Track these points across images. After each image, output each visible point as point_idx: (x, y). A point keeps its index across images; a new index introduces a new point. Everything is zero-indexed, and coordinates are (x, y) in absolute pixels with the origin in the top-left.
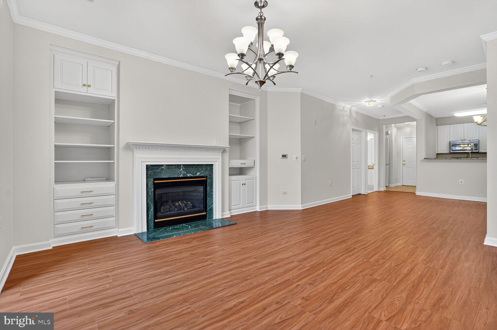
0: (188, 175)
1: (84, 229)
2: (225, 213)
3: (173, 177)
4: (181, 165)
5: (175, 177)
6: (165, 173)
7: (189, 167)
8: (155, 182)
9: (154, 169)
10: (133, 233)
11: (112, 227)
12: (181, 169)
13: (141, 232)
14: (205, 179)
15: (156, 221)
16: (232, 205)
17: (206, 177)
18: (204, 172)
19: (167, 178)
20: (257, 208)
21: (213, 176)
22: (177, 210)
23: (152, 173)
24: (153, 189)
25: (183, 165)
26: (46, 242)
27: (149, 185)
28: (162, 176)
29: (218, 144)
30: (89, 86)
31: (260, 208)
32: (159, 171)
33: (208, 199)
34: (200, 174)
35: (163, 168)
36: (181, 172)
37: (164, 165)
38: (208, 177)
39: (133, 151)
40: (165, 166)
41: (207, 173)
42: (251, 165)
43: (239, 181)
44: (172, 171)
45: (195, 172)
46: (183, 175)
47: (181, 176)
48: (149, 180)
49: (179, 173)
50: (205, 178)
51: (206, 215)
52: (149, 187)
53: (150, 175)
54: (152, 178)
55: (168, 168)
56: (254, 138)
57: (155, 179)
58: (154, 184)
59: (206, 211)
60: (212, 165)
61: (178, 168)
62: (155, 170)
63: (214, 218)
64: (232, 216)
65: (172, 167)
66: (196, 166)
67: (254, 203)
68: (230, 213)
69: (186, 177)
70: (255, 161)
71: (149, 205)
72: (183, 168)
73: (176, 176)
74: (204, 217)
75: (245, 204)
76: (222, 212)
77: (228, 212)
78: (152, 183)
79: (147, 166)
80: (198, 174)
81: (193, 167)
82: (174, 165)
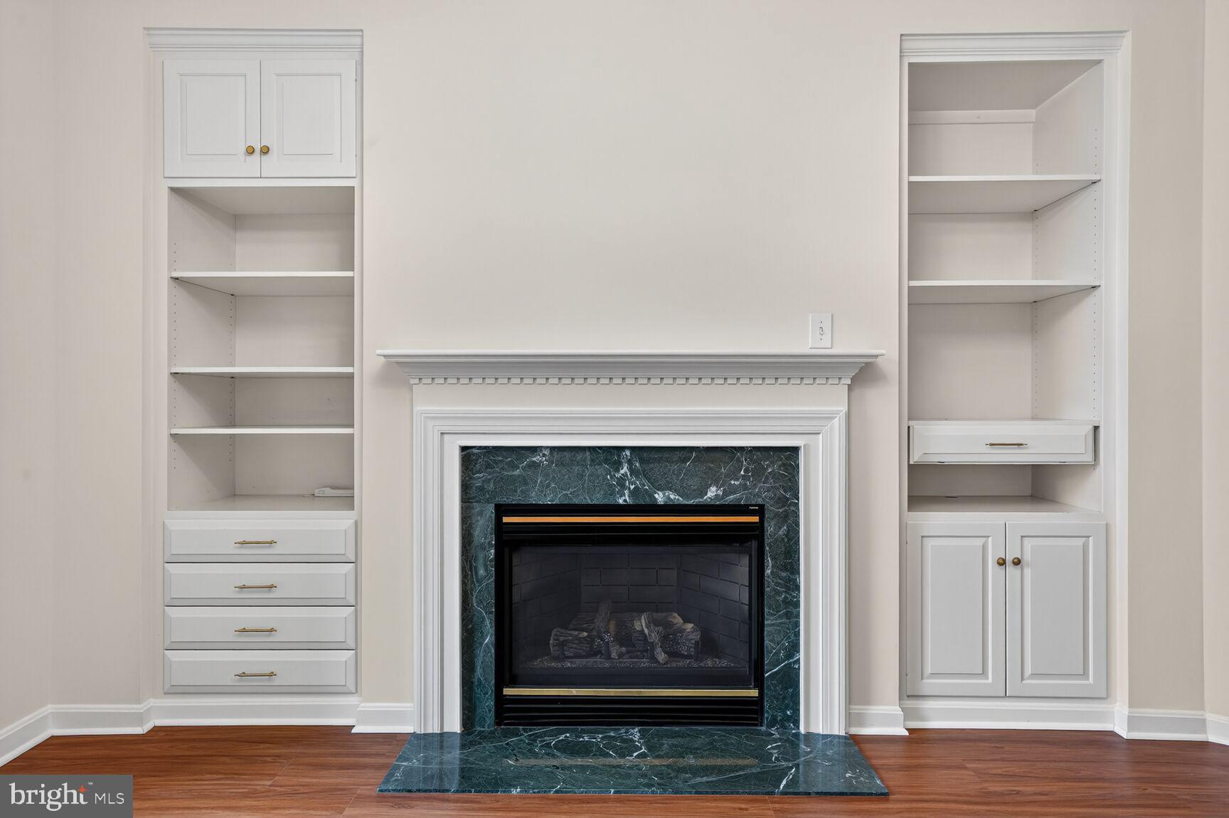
0: (660, 497)
1: (247, 682)
2: (875, 710)
3: (584, 502)
4: (622, 448)
5: (595, 502)
6: (548, 486)
7: (659, 460)
8: (506, 520)
9: (496, 462)
10: (409, 729)
11: (340, 689)
12: (625, 470)
13: (437, 731)
14: (756, 519)
15: (508, 691)
16: (928, 669)
17: (761, 511)
18: (745, 487)
19: (556, 505)
20: (1113, 712)
21: (797, 505)
22: (621, 655)
23: (488, 481)
24: (493, 551)
25: (633, 449)
26: (130, 706)
27: (477, 533)
28: (534, 498)
29: (826, 342)
30: (265, 151)
31: (1132, 722)
32: (519, 476)
33: (771, 622)
34: (726, 494)
35: (536, 459)
36: (621, 482)
37: (541, 447)
38: (771, 509)
39: (411, 388)
40: (547, 452)
41: (761, 493)
42: (1077, 452)
43: (980, 542)
44: (581, 476)
45: (694, 483)
46: (634, 493)
47: (621, 501)
48: (477, 507)
49: (611, 486)
50: (752, 513)
51: (759, 701)
52: (476, 539)
53: (481, 489)
54: (488, 501)
55: (561, 464)
56: (1097, 292)
57: (502, 510)
58: (500, 528)
59: (759, 684)
60: (795, 450)
61: (606, 461)
62: (503, 469)
63: (802, 730)
64: (917, 738)
65: (579, 456)
66: (697, 459)
67: (1091, 680)
68: (908, 714)
69: (649, 506)
70: (1102, 431)
71: (475, 619)
72: (630, 462)
73: (597, 499)
74: (747, 713)
75: (1022, 679)
76: (850, 704)
77: (896, 710)
78: (492, 525)
79: (467, 453)
80: (712, 492)
81: (684, 460)
82: (589, 448)
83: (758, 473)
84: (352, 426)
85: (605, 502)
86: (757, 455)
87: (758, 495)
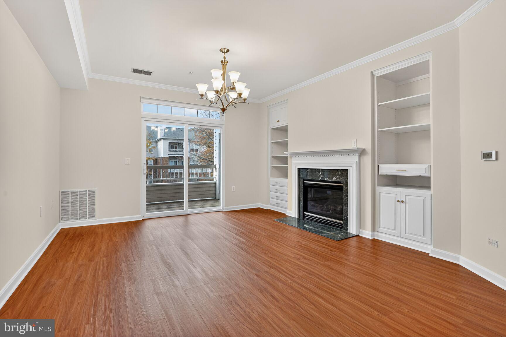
0: (326, 179)
1: (277, 204)
2: (365, 232)
3: (314, 179)
4: (320, 169)
6: (310, 176)
7: (326, 172)
8: (304, 182)
9: (303, 171)
12: (320, 173)
13: (295, 217)
15: (305, 213)
16: (381, 226)
17: (343, 183)
18: (340, 178)
19: (311, 179)
21: (348, 182)
23: (302, 174)
24: (303, 188)
28: (308, 178)
29: (355, 146)
30: (279, 121)
32: (306, 174)
33: (345, 207)
34: (336, 179)
35: (308, 171)
36: (320, 176)
37: (308, 169)
39: (292, 158)
43: (395, 195)
44: (314, 174)
45: (331, 176)
46: (322, 178)
47: (320, 179)
48: (301, 179)
49: (318, 176)
50: (341, 184)
51: (343, 224)
52: (300, 185)
53: (301, 176)
55: (311, 172)
57: (304, 180)
59: (343, 220)
60: (347, 170)
61: (318, 172)
63: (349, 232)
64: (374, 240)
66: (331, 172)
67: (425, 238)
68: (373, 235)
69: (324, 181)
72: (321, 172)
74: (341, 226)
75: (405, 233)
76: (360, 228)
77: (370, 233)
78: (302, 182)
79: (299, 170)
80: (334, 179)
81: (329, 172)
82: (315, 169)
83: (342, 175)
84: (287, 165)
85: (317, 179)
86: (341, 171)
87: (342, 180)
